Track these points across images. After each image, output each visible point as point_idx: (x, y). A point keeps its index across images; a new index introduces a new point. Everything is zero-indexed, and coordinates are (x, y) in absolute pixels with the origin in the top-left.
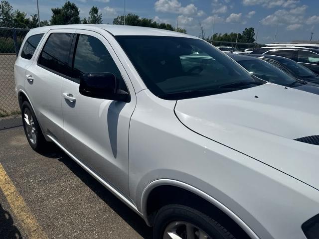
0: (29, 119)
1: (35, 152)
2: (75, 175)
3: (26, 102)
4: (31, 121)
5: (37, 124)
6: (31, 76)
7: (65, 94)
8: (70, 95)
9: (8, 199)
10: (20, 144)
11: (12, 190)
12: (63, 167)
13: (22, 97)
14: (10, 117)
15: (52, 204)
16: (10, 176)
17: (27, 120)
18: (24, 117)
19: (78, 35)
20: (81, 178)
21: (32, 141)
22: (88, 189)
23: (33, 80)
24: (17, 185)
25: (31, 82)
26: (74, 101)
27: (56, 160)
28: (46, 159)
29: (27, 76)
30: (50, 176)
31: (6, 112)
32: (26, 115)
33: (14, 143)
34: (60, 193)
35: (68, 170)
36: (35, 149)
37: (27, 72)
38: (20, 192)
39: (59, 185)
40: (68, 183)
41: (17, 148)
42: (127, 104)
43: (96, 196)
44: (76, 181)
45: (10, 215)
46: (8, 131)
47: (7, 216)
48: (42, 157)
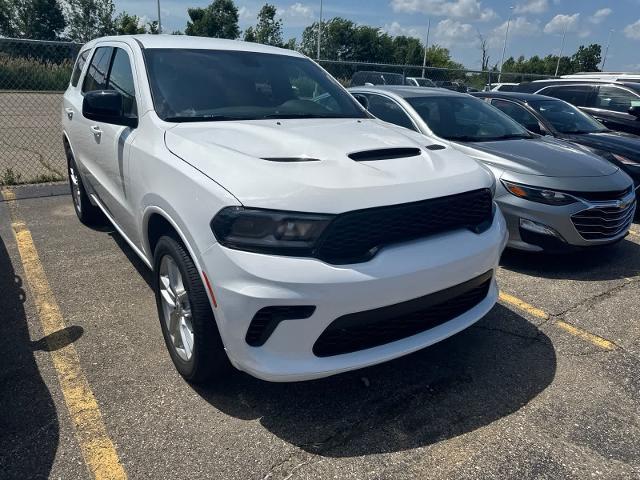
0: (75, 175)
5: (81, 183)
6: (71, 109)
7: (93, 128)
9: (25, 266)
10: (65, 214)
11: (33, 259)
12: (112, 241)
13: (66, 143)
15: (77, 274)
16: (36, 246)
17: (73, 177)
18: (70, 173)
21: (78, 208)
22: (130, 265)
23: (72, 114)
24: (41, 253)
25: (70, 117)
26: (100, 136)
27: (106, 234)
28: (92, 232)
29: (67, 109)
31: (61, 175)
32: (72, 170)
33: (58, 212)
34: (91, 266)
36: (81, 221)
38: (43, 260)
41: (58, 218)
42: (134, 130)
43: (136, 271)
44: (121, 255)
45: (20, 280)
46: (55, 199)
47: (17, 280)
48: (87, 229)
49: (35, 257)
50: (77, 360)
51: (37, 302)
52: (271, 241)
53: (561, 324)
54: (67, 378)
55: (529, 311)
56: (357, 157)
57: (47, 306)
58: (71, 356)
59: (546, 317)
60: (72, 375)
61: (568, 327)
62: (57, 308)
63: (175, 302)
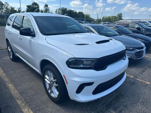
0: (10, 49)
1: (12, 61)
5: (12, 51)
7: (19, 37)
13: (7, 40)
14: (4, 50)
16: (2, 68)
19: (24, 16)
23: (10, 33)
26: (21, 39)
29: (8, 32)
32: (9, 47)
33: (5, 58)
38: (5, 72)
42: (34, 37)
49: (2, 71)
50: (23, 100)
51: (7, 84)
52: (82, 66)
53: (137, 79)
54: (22, 106)
55: (129, 76)
56: (98, 43)
57: (10, 85)
58: (21, 99)
59: (133, 77)
60: (23, 105)
61: (139, 79)
62: (13, 86)
63: (50, 82)
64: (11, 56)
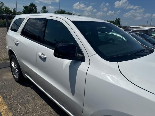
0: (14, 65)
1: (18, 84)
2: (41, 98)
3: (13, 55)
4: (15, 66)
6: (17, 41)
7: (40, 54)
8: (43, 54)
9: (3, 114)
10: (8, 78)
11: (5, 108)
12: (34, 92)
13: (11, 52)
14: (3, 62)
16: (3, 99)
18: (11, 63)
19: (48, 19)
20: (44, 100)
21: (15, 76)
22: (49, 107)
23: (18, 44)
24: (7, 105)
25: (17, 45)
26: (45, 58)
27: (29, 88)
28: (24, 87)
29: (15, 41)
30: (27, 98)
32: (13, 62)
33: (5, 77)
34: (33, 110)
35: (37, 95)
36: (17, 81)
37: (14, 39)
38: (10, 109)
39: (32, 105)
40: (37, 103)
41: (7, 80)
42: (83, 63)
43: (54, 112)
44: (42, 102)
48: (21, 86)
49: (5, 107)
64: (15, 75)
